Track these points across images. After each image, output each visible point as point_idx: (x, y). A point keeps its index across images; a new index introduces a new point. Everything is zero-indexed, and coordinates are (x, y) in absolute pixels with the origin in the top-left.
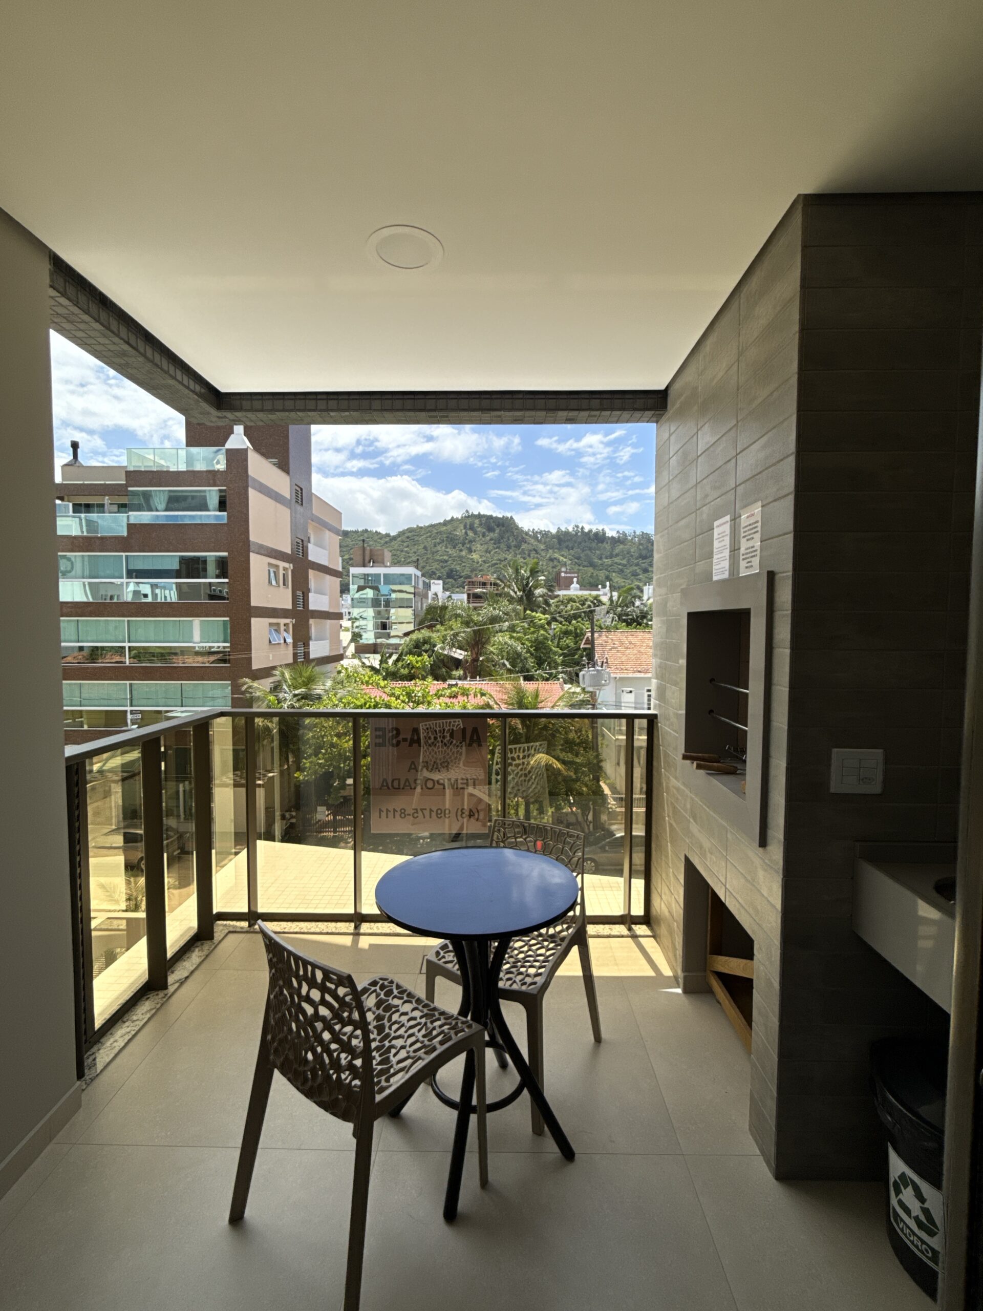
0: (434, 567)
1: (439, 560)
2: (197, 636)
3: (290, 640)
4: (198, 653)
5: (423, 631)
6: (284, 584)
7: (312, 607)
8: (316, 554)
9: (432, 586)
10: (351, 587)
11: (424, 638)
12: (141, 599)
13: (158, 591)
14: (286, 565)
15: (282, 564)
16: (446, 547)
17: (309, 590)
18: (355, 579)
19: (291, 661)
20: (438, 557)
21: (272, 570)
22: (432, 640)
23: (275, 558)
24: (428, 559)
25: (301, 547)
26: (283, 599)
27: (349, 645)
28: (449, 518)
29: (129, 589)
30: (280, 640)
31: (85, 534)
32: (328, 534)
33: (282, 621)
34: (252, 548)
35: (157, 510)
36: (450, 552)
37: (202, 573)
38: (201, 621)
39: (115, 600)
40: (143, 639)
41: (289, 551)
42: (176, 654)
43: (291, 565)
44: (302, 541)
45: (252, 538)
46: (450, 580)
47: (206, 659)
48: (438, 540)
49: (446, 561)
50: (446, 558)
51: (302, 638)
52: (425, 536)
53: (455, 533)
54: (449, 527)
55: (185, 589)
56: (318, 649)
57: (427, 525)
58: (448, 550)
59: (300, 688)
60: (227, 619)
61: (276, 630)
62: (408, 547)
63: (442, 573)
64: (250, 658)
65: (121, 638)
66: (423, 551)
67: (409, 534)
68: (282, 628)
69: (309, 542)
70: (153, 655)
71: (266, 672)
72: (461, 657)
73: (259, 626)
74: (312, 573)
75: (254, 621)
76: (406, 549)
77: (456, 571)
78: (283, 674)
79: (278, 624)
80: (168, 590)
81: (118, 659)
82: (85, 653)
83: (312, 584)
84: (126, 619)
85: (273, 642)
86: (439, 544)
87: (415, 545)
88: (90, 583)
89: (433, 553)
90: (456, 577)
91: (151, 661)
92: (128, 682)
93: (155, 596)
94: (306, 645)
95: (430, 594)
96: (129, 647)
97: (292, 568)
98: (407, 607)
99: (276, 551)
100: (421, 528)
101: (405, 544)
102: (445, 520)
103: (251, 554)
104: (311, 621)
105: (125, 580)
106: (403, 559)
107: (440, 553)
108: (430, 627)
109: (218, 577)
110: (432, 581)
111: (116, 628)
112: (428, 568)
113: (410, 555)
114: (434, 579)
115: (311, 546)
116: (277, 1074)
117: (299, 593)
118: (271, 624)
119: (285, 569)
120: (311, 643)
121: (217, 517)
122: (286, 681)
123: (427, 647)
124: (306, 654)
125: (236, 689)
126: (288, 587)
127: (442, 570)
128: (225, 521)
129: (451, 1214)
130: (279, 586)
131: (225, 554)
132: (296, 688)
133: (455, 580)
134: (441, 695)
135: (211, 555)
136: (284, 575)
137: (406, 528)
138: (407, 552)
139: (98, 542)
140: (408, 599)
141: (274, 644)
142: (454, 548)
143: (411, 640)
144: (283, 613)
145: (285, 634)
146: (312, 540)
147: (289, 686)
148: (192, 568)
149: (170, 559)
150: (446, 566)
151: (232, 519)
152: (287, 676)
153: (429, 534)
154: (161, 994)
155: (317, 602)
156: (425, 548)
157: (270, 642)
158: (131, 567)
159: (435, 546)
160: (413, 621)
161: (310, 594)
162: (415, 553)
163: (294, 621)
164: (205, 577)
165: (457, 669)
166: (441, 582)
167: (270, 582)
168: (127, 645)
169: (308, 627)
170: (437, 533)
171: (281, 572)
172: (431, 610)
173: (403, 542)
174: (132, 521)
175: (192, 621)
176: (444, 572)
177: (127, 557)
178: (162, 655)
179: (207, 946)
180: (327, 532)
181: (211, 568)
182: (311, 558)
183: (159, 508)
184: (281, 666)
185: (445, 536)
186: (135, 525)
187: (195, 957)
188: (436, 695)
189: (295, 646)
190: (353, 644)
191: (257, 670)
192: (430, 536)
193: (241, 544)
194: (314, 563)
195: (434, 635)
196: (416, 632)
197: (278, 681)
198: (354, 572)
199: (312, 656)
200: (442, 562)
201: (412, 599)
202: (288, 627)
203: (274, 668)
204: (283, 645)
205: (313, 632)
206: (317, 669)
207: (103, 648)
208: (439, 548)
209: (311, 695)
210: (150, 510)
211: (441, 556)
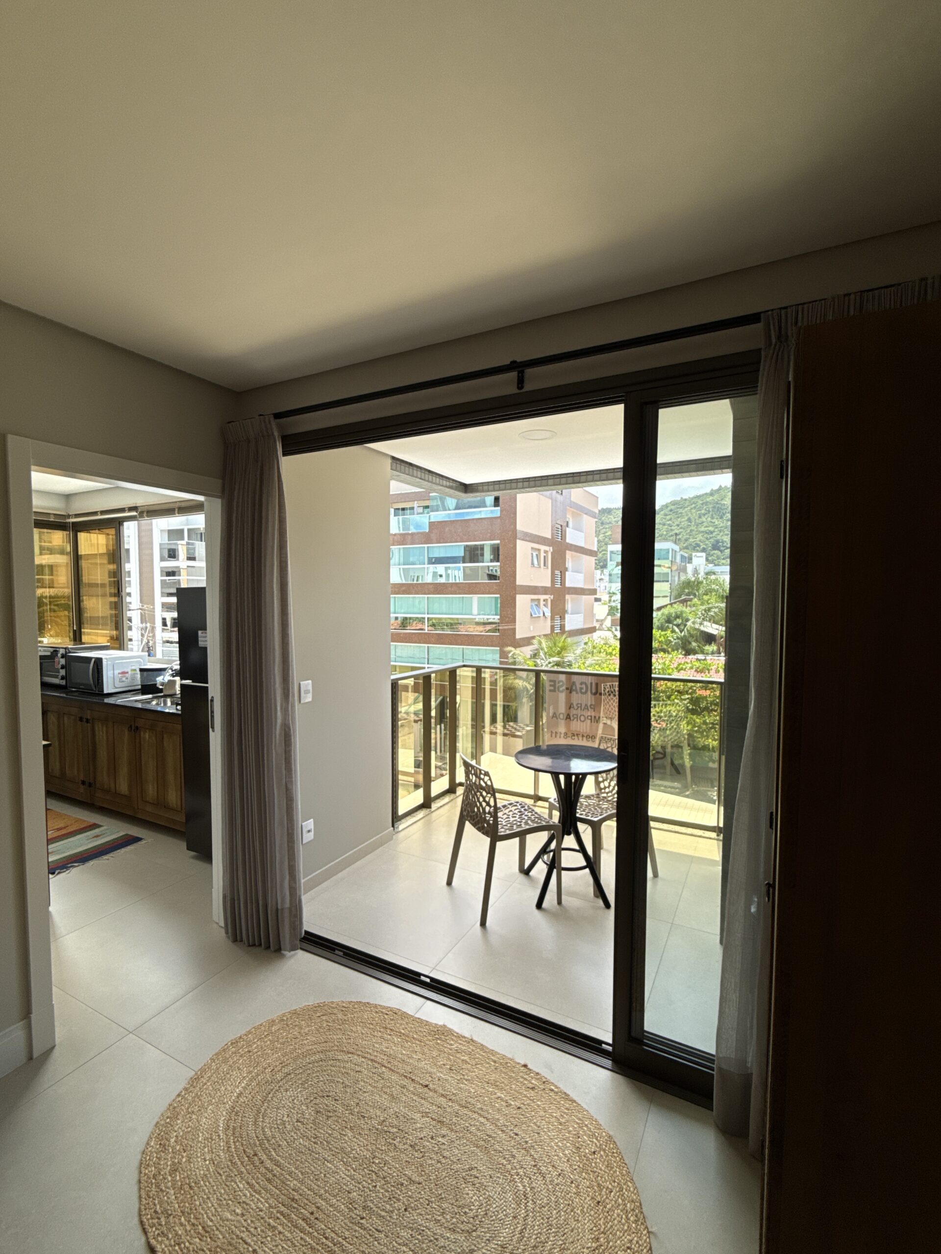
0: (698, 539)
1: (703, 532)
2: (475, 611)
3: (548, 614)
4: (478, 624)
5: (675, 606)
6: (545, 565)
7: (568, 584)
8: (573, 537)
9: (694, 560)
10: (609, 563)
11: (676, 613)
12: (437, 579)
13: (450, 572)
14: (547, 548)
15: (543, 548)
16: (712, 518)
17: (566, 569)
18: (613, 555)
19: (548, 631)
20: (703, 529)
21: (534, 554)
22: (684, 615)
23: (538, 543)
24: (691, 531)
25: (560, 530)
26: (543, 578)
27: (606, 618)
28: (716, 487)
29: (429, 574)
30: (539, 613)
31: (402, 532)
32: (586, 518)
33: (542, 597)
34: (518, 535)
35: (449, 510)
36: (717, 523)
37: (480, 558)
38: (478, 598)
39: (420, 582)
40: (438, 611)
41: (549, 537)
42: (460, 624)
43: (551, 548)
44: (561, 526)
45: (519, 527)
46: (716, 552)
47: (481, 628)
48: (703, 511)
49: (712, 532)
50: (711, 529)
51: (559, 611)
52: (689, 508)
53: (723, 502)
54: (716, 497)
55: (468, 572)
56: (573, 622)
57: (692, 496)
58: (713, 521)
59: (554, 657)
60: (498, 596)
61: (537, 605)
62: (670, 519)
63: (706, 545)
64: (515, 629)
65: (422, 610)
66: (686, 523)
67: (673, 507)
68: (542, 603)
69: (567, 526)
70: (443, 624)
71: (528, 641)
72: (715, 632)
73: (522, 601)
74: (569, 554)
75: (519, 597)
76: (668, 522)
77: (723, 542)
78: (540, 643)
79: (539, 600)
80: (456, 574)
81: (420, 626)
82: (399, 621)
83: (569, 564)
84: (426, 596)
85: (534, 616)
86: (704, 515)
87: (678, 517)
88: (403, 569)
89: (697, 525)
90: (722, 548)
91: (443, 629)
92: (426, 645)
93: (448, 576)
94: (562, 618)
95: (690, 568)
96: (428, 618)
97: (551, 550)
98: (663, 581)
99: (539, 537)
100: (686, 500)
101: (668, 517)
102: (712, 490)
103: (518, 542)
104: (568, 597)
105: (426, 566)
106: (665, 533)
107: (705, 524)
108: (684, 602)
109: (491, 561)
110: (694, 554)
111: (420, 602)
112: (691, 540)
113: (673, 528)
114: (698, 551)
115: (569, 531)
116: (467, 823)
117: (557, 572)
118: (532, 600)
119: (546, 552)
120: (567, 616)
121: (492, 512)
122: (542, 649)
123: (679, 621)
124: (562, 627)
125: (504, 655)
126: (548, 568)
127: (707, 542)
128: (498, 514)
129: (539, 905)
130: (540, 567)
131: (498, 542)
132: (551, 656)
133: (721, 551)
134: (682, 669)
135: (488, 544)
136: (545, 557)
137: (669, 502)
138: (670, 525)
139: (410, 537)
140: (664, 574)
141: (535, 617)
142: (721, 518)
143: (663, 614)
144: (544, 590)
145: (545, 609)
146: (570, 524)
147: (545, 654)
148: (474, 554)
149: (457, 549)
150: (711, 538)
151: (504, 512)
152: (544, 645)
153: (693, 505)
154: (428, 810)
155: (573, 580)
156: (689, 520)
157: (531, 615)
158: (431, 556)
159: (700, 517)
160: (669, 594)
161: (567, 573)
162: (678, 525)
163: (552, 597)
164: (483, 562)
165: (710, 644)
166: (704, 554)
167: (533, 564)
168: (426, 616)
169: (564, 601)
170: (702, 504)
171: (542, 554)
172: (688, 584)
173: (666, 515)
174: (432, 520)
175: (471, 598)
176: (709, 543)
177: (428, 547)
178: (451, 624)
179: (452, 796)
180: (585, 516)
181: (488, 554)
182: (568, 540)
183: (451, 508)
184: (539, 636)
185: (711, 506)
186: (434, 522)
187: (446, 799)
188: (677, 668)
189: (552, 619)
190: (609, 618)
191: (520, 639)
192: (695, 508)
193: (510, 533)
194: (571, 545)
195: (688, 610)
196: (669, 606)
197: (537, 650)
198: (612, 550)
199: (567, 629)
200: (706, 533)
201: (668, 573)
202: (547, 603)
203: (533, 638)
204: (542, 618)
205: (569, 606)
206: (569, 640)
207: (410, 618)
208: (704, 519)
209: (564, 662)
210: (445, 510)
211: (706, 527)
